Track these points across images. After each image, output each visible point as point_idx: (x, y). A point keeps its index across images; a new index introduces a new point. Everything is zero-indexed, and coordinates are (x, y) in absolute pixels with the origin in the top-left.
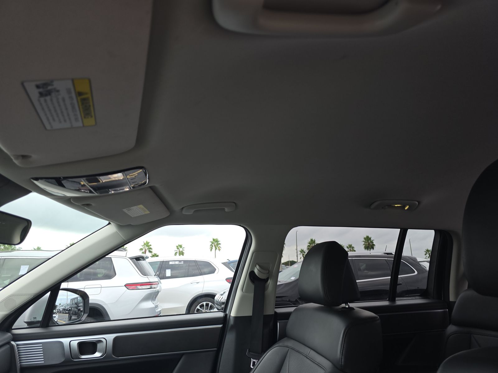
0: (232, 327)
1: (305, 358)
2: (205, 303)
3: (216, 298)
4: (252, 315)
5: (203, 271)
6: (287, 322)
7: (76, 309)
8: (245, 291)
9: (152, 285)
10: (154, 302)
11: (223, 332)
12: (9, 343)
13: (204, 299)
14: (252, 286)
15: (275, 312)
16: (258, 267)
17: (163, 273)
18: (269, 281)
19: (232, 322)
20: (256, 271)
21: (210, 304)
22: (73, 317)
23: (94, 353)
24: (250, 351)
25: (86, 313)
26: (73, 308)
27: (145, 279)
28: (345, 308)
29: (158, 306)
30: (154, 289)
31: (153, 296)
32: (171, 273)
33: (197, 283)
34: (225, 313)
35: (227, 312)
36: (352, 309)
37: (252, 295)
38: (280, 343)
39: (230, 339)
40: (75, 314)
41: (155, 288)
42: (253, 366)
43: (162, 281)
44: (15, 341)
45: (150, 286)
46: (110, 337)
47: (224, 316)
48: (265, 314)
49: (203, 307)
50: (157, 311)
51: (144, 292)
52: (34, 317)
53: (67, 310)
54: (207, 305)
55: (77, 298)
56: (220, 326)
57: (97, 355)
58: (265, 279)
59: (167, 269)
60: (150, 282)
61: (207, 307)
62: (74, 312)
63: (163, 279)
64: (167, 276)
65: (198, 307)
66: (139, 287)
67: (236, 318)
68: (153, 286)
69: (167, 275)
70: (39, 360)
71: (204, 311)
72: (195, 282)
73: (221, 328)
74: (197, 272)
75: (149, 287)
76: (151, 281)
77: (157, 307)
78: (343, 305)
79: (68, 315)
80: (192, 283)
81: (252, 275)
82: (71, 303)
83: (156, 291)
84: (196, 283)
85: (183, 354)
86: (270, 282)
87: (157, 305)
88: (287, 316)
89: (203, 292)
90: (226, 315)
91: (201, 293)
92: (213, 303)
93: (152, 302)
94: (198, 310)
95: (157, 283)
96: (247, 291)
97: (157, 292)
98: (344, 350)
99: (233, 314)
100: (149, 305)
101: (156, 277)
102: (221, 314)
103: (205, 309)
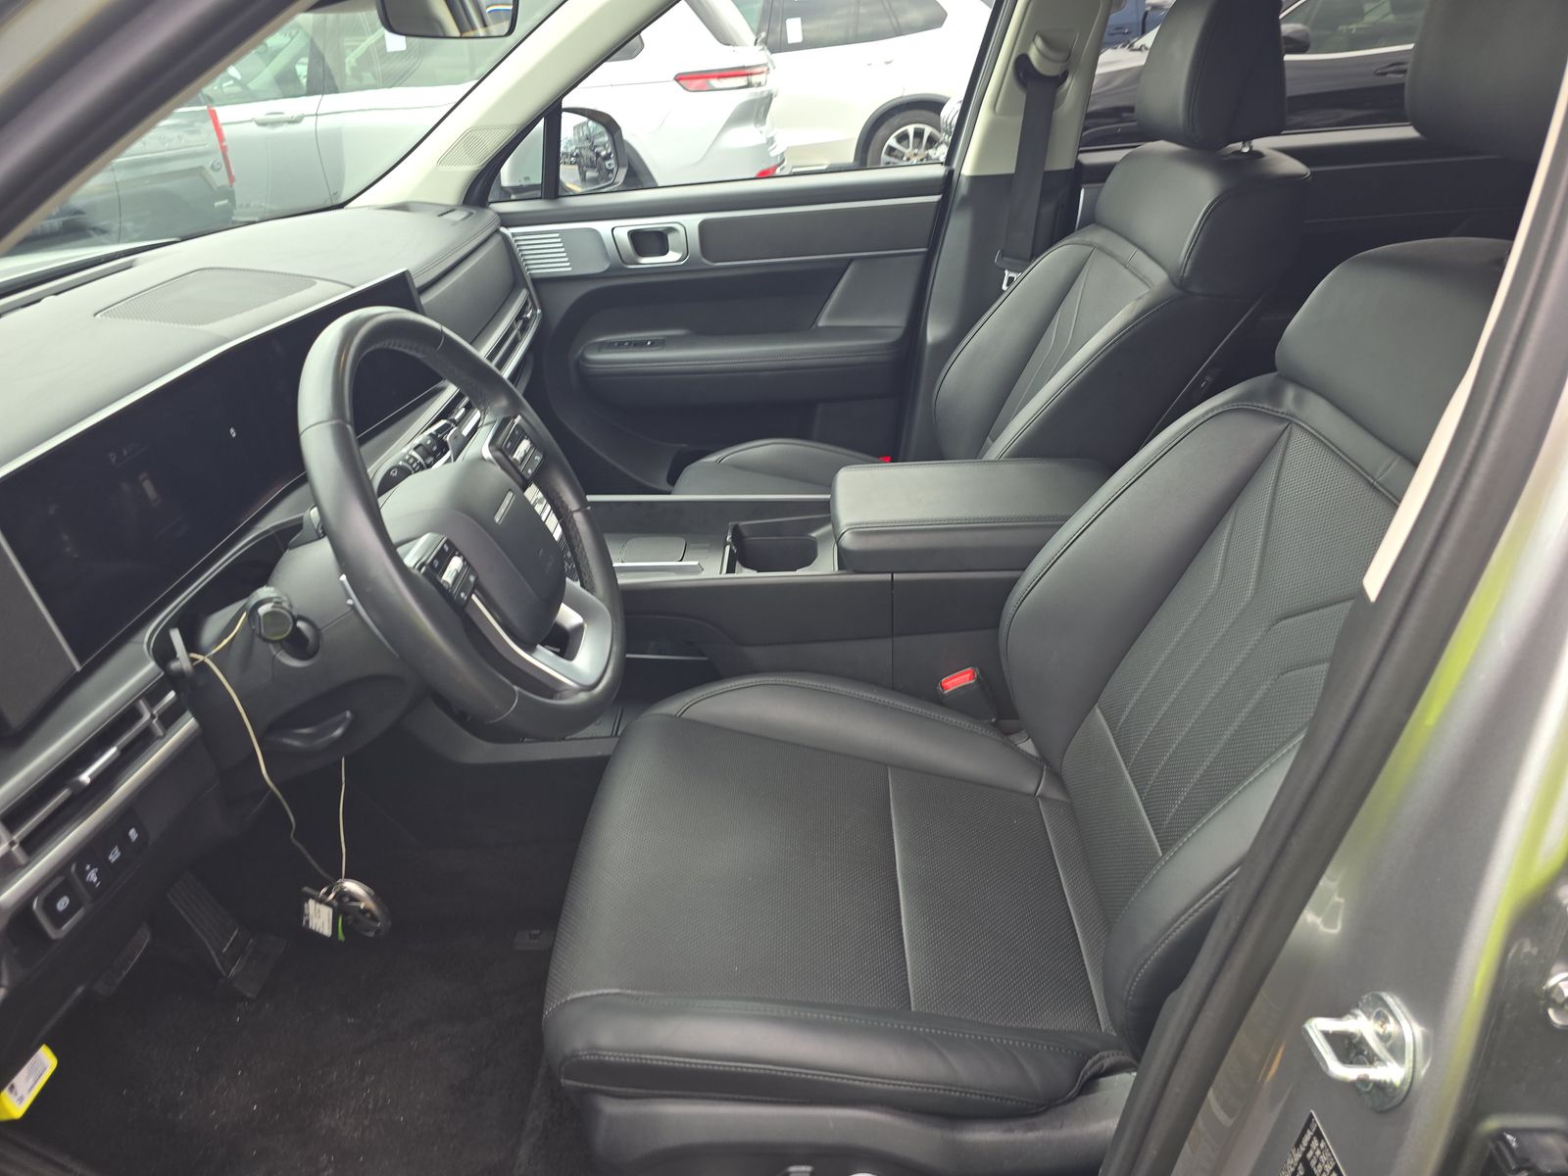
0: (965, 201)
1: (1122, 267)
2: (910, 129)
3: (943, 114)
4: (1012, 171)
5: (902, 20)
6: (1102, 187)
7: (591, 154)
8: (1000, 110)
9: (751, 74)
10: (761, 128)
11: (941, 212)
12: (497, 231)
13: (911, 114)
14: (1021, 97)
15: (1078, 164)
16: (1039, 41)
17: (779, 29)
18: (1068, 81)
19: (963, 189)
20: (1033, 55)
21: (928, 130)
22: (590, 174)
23: (664, 252)
24: (1003, 254)
25: (623, 166)
26: (583, 151)
27: (727, 58)
28: (1239, 152)
29: (776, 138)
30: (759, 90)
31: (757, 111)
32: (803, 31)
33: (887, 63)
34: (949, 168)
35: (955, 165)
36: (1257, 155)
37: (1018, 120)
38: (1075, 238)
39: (958, 230)
40: (592, 166)
41: (759, 85)
42: (1008, 285)
43: (777, 57)
44: (507, 227)
45: (745, 78)
46: (692, 222)
47: (944, 176)
48: (1048, 168)
49: (905, 142)
50: (773, 154)
51: (730, 98)
52: (526, 176)
53: (572, 156)
54: (919, 134)
55: (586, 124)
56: (936, 198)
57: (672, 257)
58: (1057, 76)
59: (790, 17)
60: (744, 68)
61: (918, 140)
62: (589, 162)
63: (780, 51)
64: (790, 42)
65: (892, 141)
66: (715, 83)
67: (974, 180)
68: (755, 79)
69: (791, 40)
70: (562, 266)
71: (908, 152)
73: (938, 202)
74: (884, 23)
75: (742, 81)
76: (746, 64)
77: (772, 144)
78: (1238, 146)
79: (576, 167)
80: (870, 65)
81: (1022, 67)
82: (577, 138)
83: (765, 94)
84: (884, 64)
85: (851, 260)
86: (1071, 85)
87: (772, 138)
88: (1102, 172)
89: (905, 94)
90: (951, 173)
92: (937, 126)
93: (755, 127)
94: (891, 150)
95: (765, 69)
96: (1006, 110)
97: (766, 97)
98: (1194, 252)
99: (967, 170)
100: (749, 135)
101: (758, 47)
102: (939, 171)
103: (914, 148)
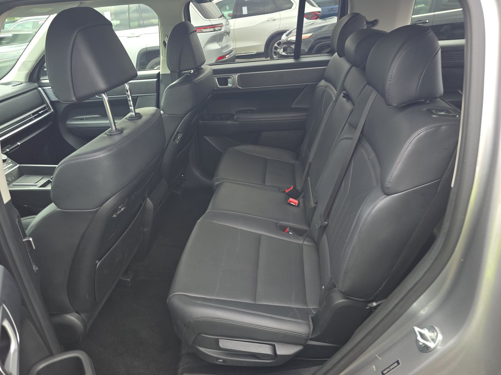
9: (215, 27)
10: (220, 44)
27: (207, 22)
30: (218, 32)
32: (249, 10)
33: (274, 20)
41: (219, 30)
44: (41, 87)
45: (213, 28)
50: (225, 51)
51: (208, 35)
59: (243, 6)
64: (242, 14)
66: (204, 30)
68: (216, 29)
72: (271, 19)
76: (213, 24)
80: (268, 21)
83: (221, 33)
84: (272, 21)
89: (280, 30)
91: (278, 30)
93: (217, 44)
94: (276, 48)
100: (215, 46)
